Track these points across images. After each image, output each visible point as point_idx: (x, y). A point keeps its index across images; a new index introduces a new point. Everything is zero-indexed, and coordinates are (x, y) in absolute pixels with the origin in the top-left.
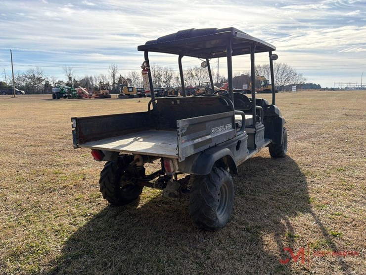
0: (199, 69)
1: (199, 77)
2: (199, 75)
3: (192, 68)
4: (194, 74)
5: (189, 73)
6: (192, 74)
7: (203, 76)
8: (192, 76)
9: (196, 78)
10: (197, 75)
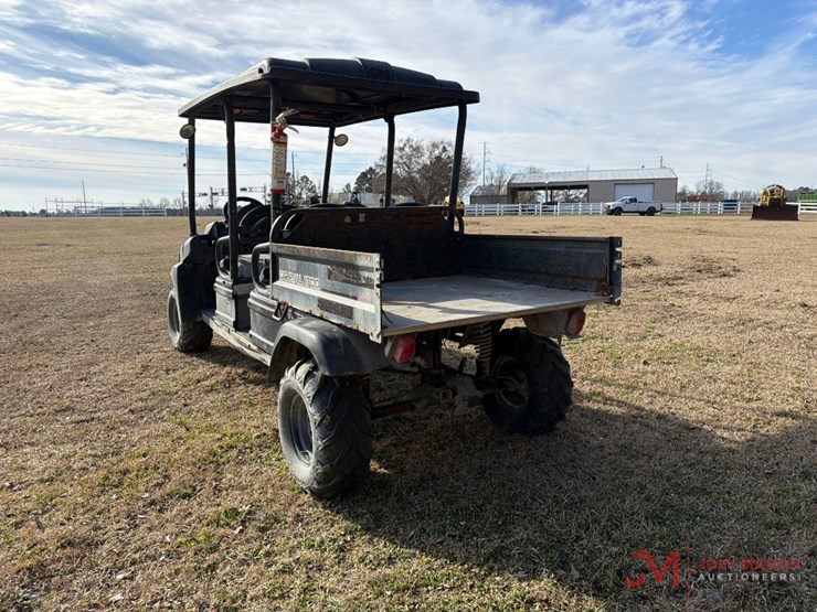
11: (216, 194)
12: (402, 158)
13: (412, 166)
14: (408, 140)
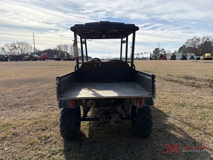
0: (21, 43)
1: (21, 49)
2: (21, 47)
3: (15, 42)
4: (17, 46)
5: (13, 46)
6: (15, 46)
7: (23, 48)
8: (16, 48)
9: (19, 49)
10: (19, 47)
11: (138, 54)
12: (192, 42)
13: (196, 45)
14: (195, 37)
